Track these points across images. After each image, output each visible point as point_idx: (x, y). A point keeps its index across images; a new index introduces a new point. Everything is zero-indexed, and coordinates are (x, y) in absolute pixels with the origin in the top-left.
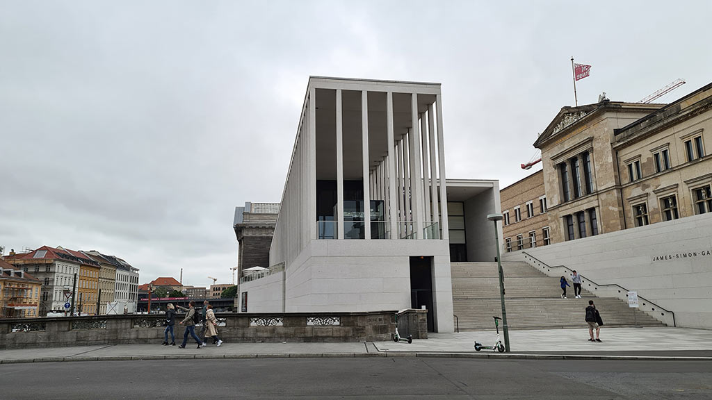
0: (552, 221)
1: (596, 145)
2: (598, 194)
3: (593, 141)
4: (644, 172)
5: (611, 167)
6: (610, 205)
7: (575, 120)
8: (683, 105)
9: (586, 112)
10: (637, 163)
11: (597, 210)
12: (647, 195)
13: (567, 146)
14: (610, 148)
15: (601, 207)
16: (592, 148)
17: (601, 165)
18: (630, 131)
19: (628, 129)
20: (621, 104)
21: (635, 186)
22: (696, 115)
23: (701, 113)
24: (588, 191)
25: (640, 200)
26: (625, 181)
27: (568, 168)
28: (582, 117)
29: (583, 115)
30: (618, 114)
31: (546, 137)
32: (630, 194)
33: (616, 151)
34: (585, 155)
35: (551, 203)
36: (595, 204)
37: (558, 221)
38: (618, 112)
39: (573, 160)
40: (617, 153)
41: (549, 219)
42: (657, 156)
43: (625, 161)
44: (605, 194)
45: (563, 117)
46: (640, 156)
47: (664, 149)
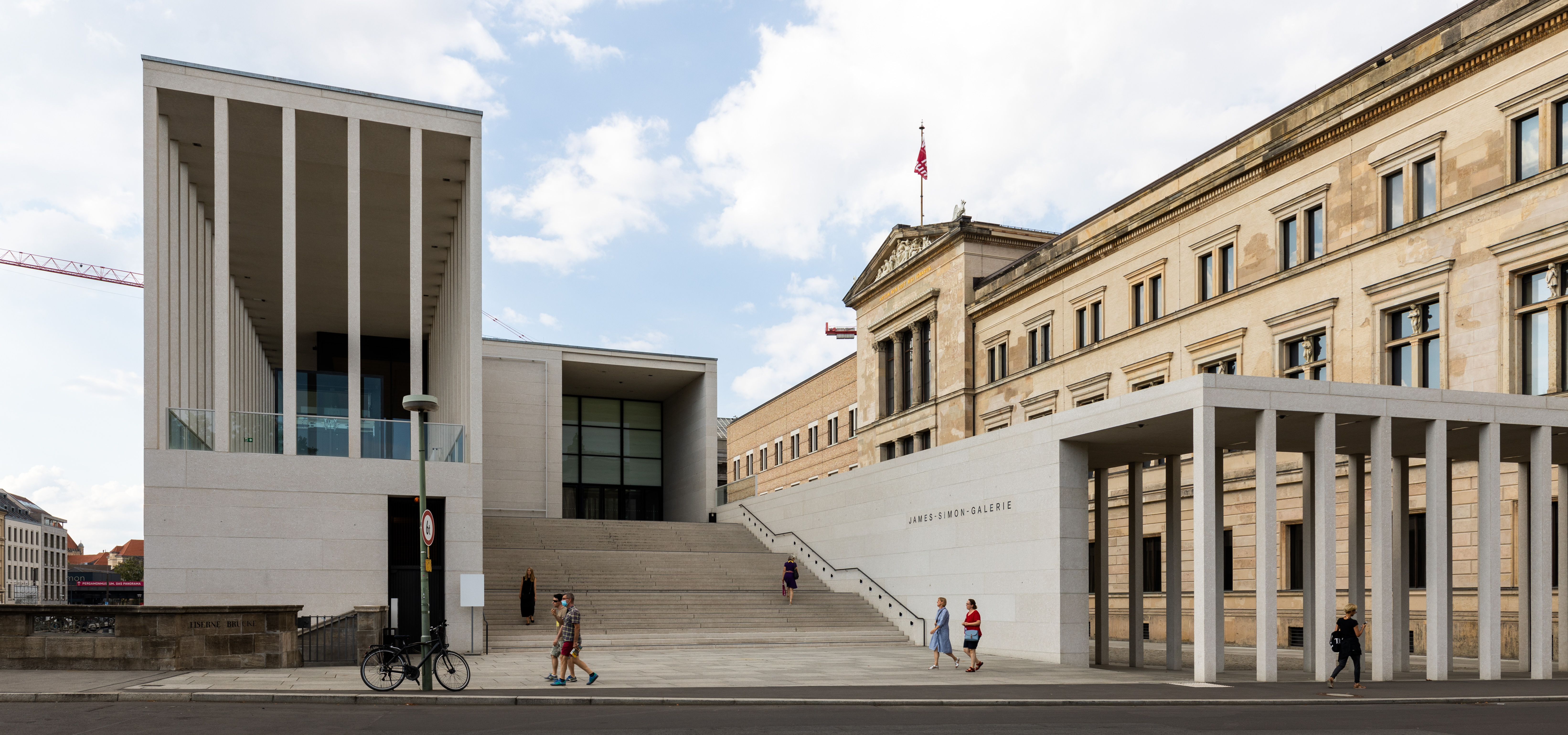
0: (863, 453)
1: (943, 306)
2: (936, 404)
3: (940, 300)
4: (1011, 366)
5: (961, 351)
6: (953, 426)
7: (914, 253)
8: (1082, 236)
9: (932, 237)
10: (1003, 346)
11: (933, 433)
12: (1011, 408)
13: (898, 305)
14: (963, 316)
15: (939, 429)
16: (936, 312)
17: (948, 348)
18: (998, 283)
19: (995, 278)
20: (991, 228)
21: (995, 390)
22: (1098, 258)
23: (1106, 254)
24: (924, 397)
25: (999, 418)
26: (982, 380)
27: (897, 347)
28: (924, 247)
29: (926, 243)
30: (985, 247)
31: (866, 284)
32: (987, 407)
33: (972, 320)
34: (924, 325)
35: (865, 418)
36: (929, 423)
37: (873, 454)
38: (985, 243)
39: (905, 335)
40: (974, 326)
41: (860, 448)
42: (1033, 333)
43: (986, 343)
44: (947, 404)
45: (895, 246)
46: (1008, 333)
47: (1044, 322)
